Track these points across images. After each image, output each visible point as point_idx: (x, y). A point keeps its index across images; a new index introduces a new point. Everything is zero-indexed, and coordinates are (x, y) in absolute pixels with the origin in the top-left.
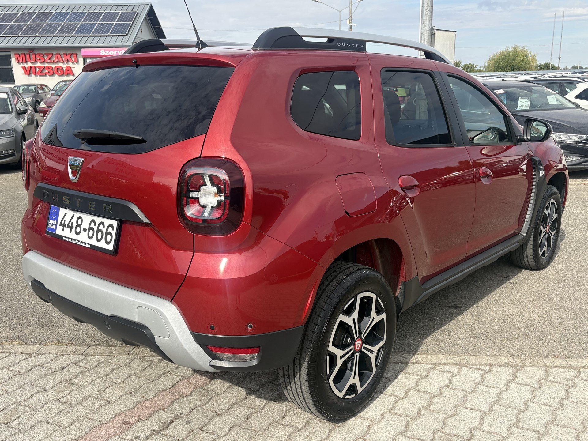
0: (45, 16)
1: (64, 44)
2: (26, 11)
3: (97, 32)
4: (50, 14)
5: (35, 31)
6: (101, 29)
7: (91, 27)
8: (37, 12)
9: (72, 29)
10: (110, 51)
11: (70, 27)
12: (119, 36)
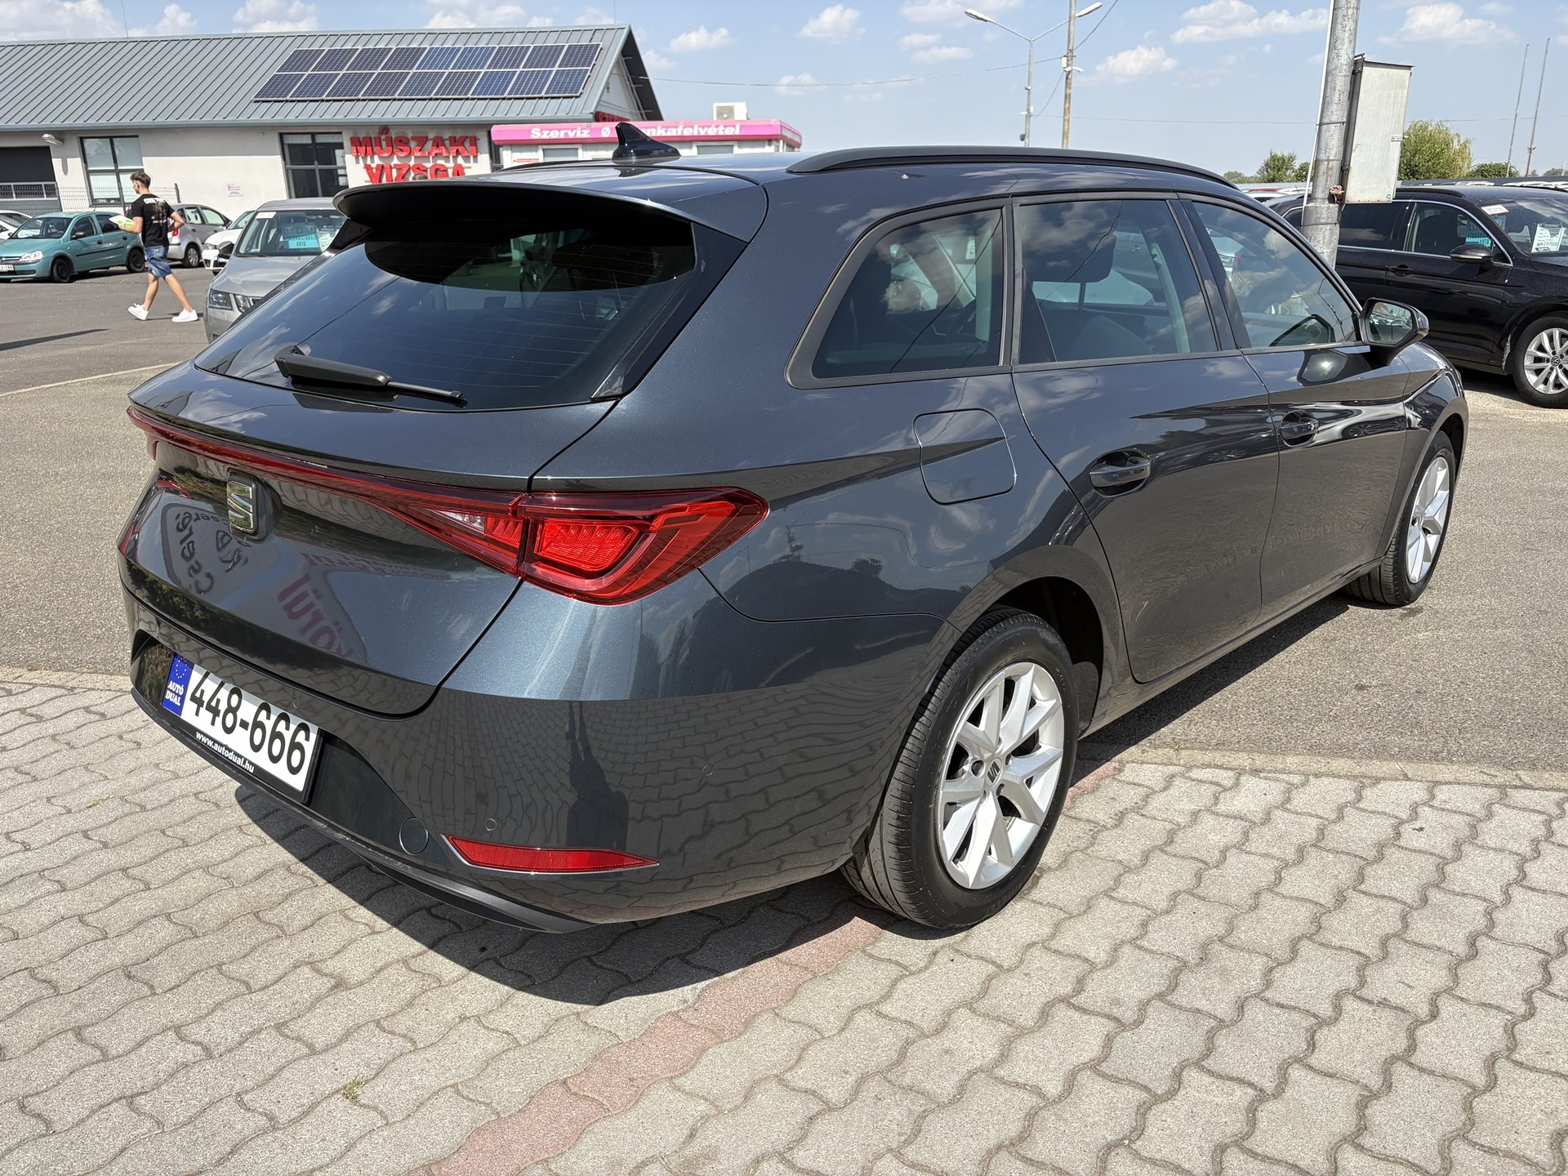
0: (409, 56)
1: (450, 116)
2: (370, 46)
3: (519, 89)
4: (420, 51)
5: (392, 88)
6: (526, 86)
7: (505, 79)
8: (394, 48)
9: (466, 85)
10: (551, 130)
11: (463, 79)
12: (564, 97)
